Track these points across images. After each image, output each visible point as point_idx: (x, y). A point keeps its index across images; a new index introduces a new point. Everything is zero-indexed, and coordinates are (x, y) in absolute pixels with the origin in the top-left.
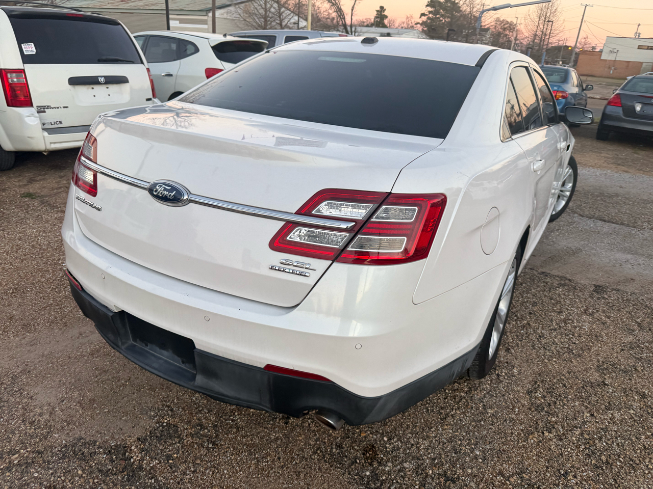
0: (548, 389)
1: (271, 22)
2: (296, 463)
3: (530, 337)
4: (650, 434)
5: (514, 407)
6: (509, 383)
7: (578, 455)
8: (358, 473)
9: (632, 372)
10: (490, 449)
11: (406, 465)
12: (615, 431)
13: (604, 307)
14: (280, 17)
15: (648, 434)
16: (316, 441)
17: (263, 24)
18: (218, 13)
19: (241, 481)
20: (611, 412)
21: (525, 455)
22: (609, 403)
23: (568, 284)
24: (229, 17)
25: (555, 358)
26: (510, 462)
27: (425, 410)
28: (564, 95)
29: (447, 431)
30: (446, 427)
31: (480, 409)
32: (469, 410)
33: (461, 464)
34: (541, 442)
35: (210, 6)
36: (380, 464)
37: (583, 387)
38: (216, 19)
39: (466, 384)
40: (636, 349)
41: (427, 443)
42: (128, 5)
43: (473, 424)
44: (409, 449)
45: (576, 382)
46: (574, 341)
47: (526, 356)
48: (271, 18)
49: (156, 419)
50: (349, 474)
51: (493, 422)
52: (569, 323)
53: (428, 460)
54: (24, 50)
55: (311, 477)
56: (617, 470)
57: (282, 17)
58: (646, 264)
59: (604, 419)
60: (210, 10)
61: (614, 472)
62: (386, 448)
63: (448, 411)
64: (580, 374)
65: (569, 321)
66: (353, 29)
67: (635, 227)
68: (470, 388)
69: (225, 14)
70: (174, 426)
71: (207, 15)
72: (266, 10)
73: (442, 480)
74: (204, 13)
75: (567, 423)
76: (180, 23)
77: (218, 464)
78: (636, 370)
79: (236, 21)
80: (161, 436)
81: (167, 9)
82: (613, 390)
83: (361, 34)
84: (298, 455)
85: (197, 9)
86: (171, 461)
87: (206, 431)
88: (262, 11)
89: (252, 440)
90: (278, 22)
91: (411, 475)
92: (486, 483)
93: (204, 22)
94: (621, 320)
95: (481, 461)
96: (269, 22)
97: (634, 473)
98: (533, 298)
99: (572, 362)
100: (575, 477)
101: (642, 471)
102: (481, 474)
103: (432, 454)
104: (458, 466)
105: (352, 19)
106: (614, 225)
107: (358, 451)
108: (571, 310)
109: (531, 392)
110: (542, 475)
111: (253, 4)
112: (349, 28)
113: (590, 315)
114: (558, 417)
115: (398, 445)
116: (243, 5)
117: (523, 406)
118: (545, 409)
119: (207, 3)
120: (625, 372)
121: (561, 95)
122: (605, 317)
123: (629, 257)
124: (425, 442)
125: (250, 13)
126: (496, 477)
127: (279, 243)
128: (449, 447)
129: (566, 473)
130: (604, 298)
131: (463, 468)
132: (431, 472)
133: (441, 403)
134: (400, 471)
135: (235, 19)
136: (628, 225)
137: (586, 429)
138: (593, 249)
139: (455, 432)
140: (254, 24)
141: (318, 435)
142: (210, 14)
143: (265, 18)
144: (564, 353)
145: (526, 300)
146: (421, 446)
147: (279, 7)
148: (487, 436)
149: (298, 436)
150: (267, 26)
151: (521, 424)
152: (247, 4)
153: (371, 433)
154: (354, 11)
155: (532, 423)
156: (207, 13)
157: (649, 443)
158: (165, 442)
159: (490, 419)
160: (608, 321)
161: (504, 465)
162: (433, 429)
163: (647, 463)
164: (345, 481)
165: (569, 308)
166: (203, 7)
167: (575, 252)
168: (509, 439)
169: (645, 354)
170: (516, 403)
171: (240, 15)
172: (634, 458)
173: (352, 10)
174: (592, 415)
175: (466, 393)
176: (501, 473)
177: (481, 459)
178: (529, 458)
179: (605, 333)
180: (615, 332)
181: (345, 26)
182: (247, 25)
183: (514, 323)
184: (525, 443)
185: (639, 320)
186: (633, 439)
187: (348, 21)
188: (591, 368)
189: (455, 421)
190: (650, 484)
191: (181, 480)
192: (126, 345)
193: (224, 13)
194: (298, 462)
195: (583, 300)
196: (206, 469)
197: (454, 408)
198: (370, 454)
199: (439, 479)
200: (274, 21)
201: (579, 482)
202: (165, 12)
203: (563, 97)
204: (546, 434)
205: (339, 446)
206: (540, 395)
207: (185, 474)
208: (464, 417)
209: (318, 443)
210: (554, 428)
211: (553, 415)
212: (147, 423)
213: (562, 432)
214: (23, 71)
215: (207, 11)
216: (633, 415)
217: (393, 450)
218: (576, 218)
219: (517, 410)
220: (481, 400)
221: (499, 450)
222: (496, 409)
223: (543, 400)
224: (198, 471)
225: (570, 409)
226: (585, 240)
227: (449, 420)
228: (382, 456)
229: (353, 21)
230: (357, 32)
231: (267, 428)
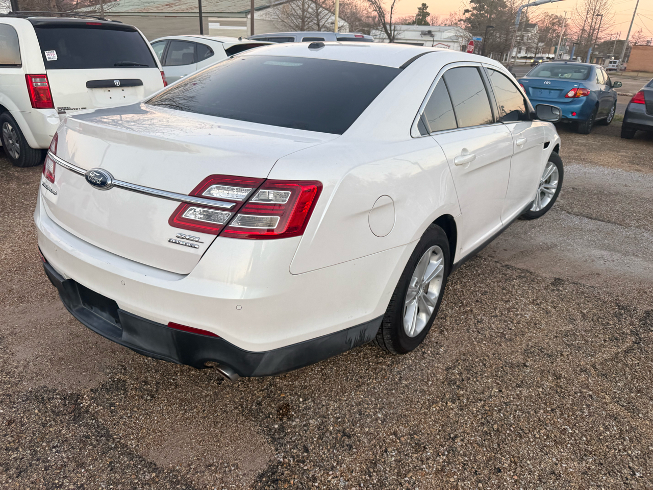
0: (467, 367)
1: (309, 22)
2: (217, 415)
3: (468, 322)
4: (550, 409)
5: (428, 380)
6: (432, 360)
7: (473, 423)
8: (268, 425)
9: (557, 356)
10: (393, 413)
11: (311, 421)
12: (517, 405)
13: (555, 298)
14: (317, 17)
15: (548, 409)
16: (240, 399)
17: (301, 25)
18: (257, 15)
19: (166, 426)
20: (520, 389)
21: (423, 420)
22: (522, 382)
23: (527, 276)
24: (267, 19)
25: (486, 341)
26: (407, 425)
27: (345, 378)
28: (585, 92)
29: (358, 396)
30: (359, 393)
31: (396, 380)
32: (385, 380)
33: (361, 424)
34: (442, 410)
35: (249, 8)
36: (289, 419)
37: (502, 367)
38: (255, 20)
39: (390, 359)
40: (571, 336)
41: (336, 405)
42: (172, 9)
43: (384, 392)
44: (319, 409)
45: (497, 363)
46: (510, 327)
47: (458, 338)
48: (308, 18)
49: (110, 375)
50: (260, 426)
51: (404, 391)
52: (512, 311)
53: (332, 419)
54: (47, 56)
55: (227, 426)
56: (504, 437)
57: (319, 17)
58: (620, 260)
59: (511, 395)
60: (249, 12)
61: (500, 438)
62: (299, 407)
63: (365, 380)
64: (505, 355)
65: (513, 310)
66: (393, 28)
67: (621, 225)
68: (393, 362)
69: (264, 16)
70: (123, 381)
71: (246, 17)
72: (303, 11)
73: (339, 435)
74: (244, 15)
75: (473, 397)
76: (220, 25)
77: (151, 413)
78: (562, 355)
79: (274, 22)
80: (110, 388)
82: (530, 371)
83: (400, 32)
84: (221, 409)
85: (236, 12)
86: (112, 408)
87: (149, 386)
88: (300, 12)
89: (185, 396)
90: (315, 22)
91: (313, 430)
92: (378, 440)
93: (244, 24)
94: (567, 310)
95: (380, 422)
96: (307, 23)
97: (519, 440)
98: (486, 288)
99: (501, 345)
100: (462, 440)
101: (528, 439)
102: (377, 433)
103: (338, 414)
104: (358, 425)
105: (391, 17)
106: (599, 223)
107: (273, 408)
108: (520, 299)
109: (450, 368)
110: (432, 437)
111: (291, 5)
112: (388, 27)
113: (538, 304)
114: (466, 391)
115: (310, 406)
116: (281, 6)
117: (437, 380)
118: (457, 384)
119: (247, 5)
120: (550, 356)
121: (582, 92)
122: (552, 307)
123: (605, 253)
124: (335, 404)
125: (288, 14)
126: (389, 436)
127: (177, 220)
128: (356, 409)
129: (456, 437)
130: (558, 290)
131: (362, 426)
132: (331, 428)
133: (362, 372)
134: (305, 426)
135: (273, 20)
136: (615, 223)
137: (489, 402)
138: (569, 245)
139: (365, 397)
140: (292, 25)
141: (243, 394)
142: (249, 16)
143: (303, 18)
144: (496, 337)
145: (477, 289)
146: (330, 407)
147: (316, 7)
148: (393, 403)
149: (226, 394)
150: (305, 26)
151: (430, 395)
152: (285, 5)
153: (290, 395)
154: (393, 9)
155: (439, 395)
156: (246, 15)
157: (545, 417)
158: (112, 393)
159: (402, 388)
160: (553, 310)
161: (401, 427)
162: (347, 394)
163: (535, 433)
164: (255, 431)
165: (518, 298)
166: (243, 9)
167: (549, 248)
168: (413, 406)
169: (577, 342)
170: (432, 377)
171: (278, 16)
172: (525, 429)
173: (392, 8)
174: (500, 391)
175: (388, 366)
176: (395, 434)
177: (381, 421)
178: (426, 423)
179: (545, 321)
180: (556, 321)
181: (384, 25)
182: (285, 25)
183: (457, 309)
184: (426, 411)
185: (585, 311)
186: (532, 412)
187: (388, 19)
188: (518, 351)
189: (369, 389)
190: (530, 450)
191: (118, 422)
192: (77, 308)
193: (263, 14)
194: (219, 414)
195: (535, 291)
196: (140, 415)
197: (372, 377)
198: (283, 411)
199: (337, 434)
200: (312, 21)
201: (464, 445)
203: (584, 95)
204: (450, 404)
205: (259, 404)
206: (457, 372)
207: (122, 418)
208: (378, 386)
209: (242, 400)
210: (459, 399)
211: (462, 389)
212: (102, 378)
213: (465, 404)
214: (45, 76)
215: (247, 13)
216: (540, 393)
217: (305, 409)
218: (563, 215)
219: (430, 383)
220: (399, 373)
221: (401, 415)
222: (410, 381)
223: (458, 376)
224: (133, 416)
225: (481, 385)
226: (564, 236)
227: (365, 388)
228: (293, 413)
229: (392, 19)
230: (397, 30)
231: (201, 387)
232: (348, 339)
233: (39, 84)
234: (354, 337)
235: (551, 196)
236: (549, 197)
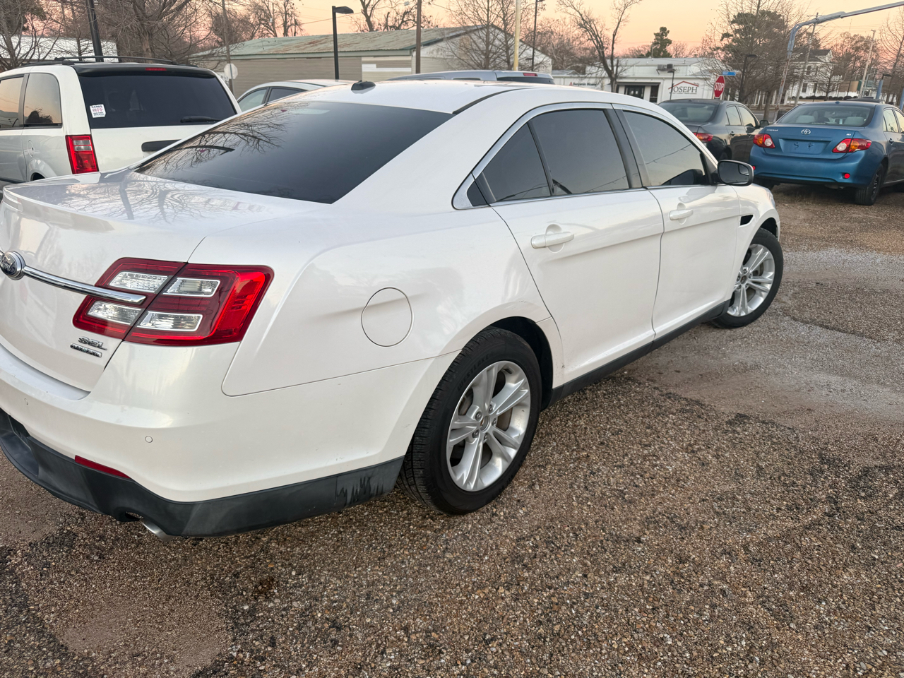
0: (549, 537)
1: (495, 59)
2: (176, 587)
3: (576, 473)
4: (651, 607)
5: (485, 554)
6: (501, 525)
7: (526, 621)
8: (236, 606)
9: (693, 528)
10: (415, 599)
11: (295, 604)
12: (602, 598)
13: (723, 444)
14: (507, 52)
15: (648, 607)
16: (215, 567)
17: (483, 63)
18: (425, 52)
19: (103, 597)
20: (617, 575)
21: (454, 611)
22: (624, 564)
23: (694, 410)
24: (438, 56)
25: (592, 501)
26: (428, 617)
27: (366, 547)
28: (864, 144)
29: (375, 572)
30: (377, 568)
31: (439, 551)
32: (422, 552)
33: (364, 611)
34: (487, 599)
35: (414, 43)
36: (267, 599)
37: (602, 541)
38: (421, 59)
39: (442, 521)
40: (727, 501)
41: (339, 583)
43: (415, 568)
44: (313, 587)
45: (597, 534)
46: (637, 484)
47: (553, 495)
48: (495, 53)
49: (61, 525)
50: (226, 606)
51: (443, 569)
52: (649, 460)
53: (326, 602)
54: (92, 112)
55: (181, 602)
56: (564, 644)
57: (510, 51)
58: (854, 391)
59: (600, 582)
60: (415, 48)
61: (557, 646)
62: (287, 583)
63: (395, 549)
64: (613, 524)
65: (651, 458)
66: (615, 62)
67: (871, 338)
68: (443, 527)
69: (435, 53)
70: (74, 534)
71: (411, 55)
72: (488, 43)
73: (326, 626)
74: (408, 52)
75: (542, 582)
76: (377, 67)
77: (91, 578)
78: (702, 528)
79: (448, 60)
80: (53, 542)
81: (336, 52)
82: (643, 548)
83: (626, 68)
84: (184, 579)
85: (398, 48)
86: (45, 569)
87: (103, 543)
88: (482, 46)
89: (144, 558)
90: (504, 58)
91: (293, 616)
92: (378, 635)
93: (407, 64)
94: (736, 462)
95: (391, 611)
96: (492, 60)
97: (585, 650)
98: (622, 425)
99: (613, 509)
100: (500, 645)
101: (599, 650)
102: (381, 626)
103: (337, 596)
104: (358, 613)
105: (613, 48)
106: (839, 334)
107: (252, 583)
108: (668, 443)
109: (524, 538)
110: (458, 637)
111: (470, 37)
112: (608, 62)
113: (693, 451)
114: (534, 572)
115: (303, 582)
116: (458, 39)
117: (498, 555)
118: (525, 561)
119: (413, 40)
120: (683, 528)
121: (858, 144)
122: (713, 457)
123: (834, 379)
124: (338, 582)
125: (467, 49)
126: (396, 631)
128: (364, 591)
129: (493, 639)
130: (734, 432)
131: (363, 615)
132: (319, 615)
133: (394, 539)
134: (284, 609)
135: (446, 57)
136: (862, 335)
137: (563, 592)
138: (780, 366)
139: (385, 575)
140: (472, 63)
141: (220, 561)
142: (414, 54)
143: (487, 54)
144: (610, 497)
145: (608, 427)
146: (330, 586)
147: (506, 38)
148: (422, 584)
149: (198, 559)
150: (489, 64)
151: (479, 576)
152: (463, 36)
153: (282, 566)
154: (616, 37)
155: (493, 576)
156: (411, 53)
157: (638, 618)
158: (52, 549)
159: (442, 564)
160: (715, 461)
161: (418, 620)
162: (360, 569)
163: (613, 642)
164: (216, 612)
165: (666, 442)
166: (407, 44)
167: (745, 369)
168: (448, 590)
169: (734, 509)
170: (492, 549)
171: (453, 52)
172: (600, 634)
173: (614, 36)
174: (585, 576)
175: (435, 532)
176: (406, 629)
177: (393, 609)
178: (456, 616)
179: (695, 477)
180: (713, 477)
181: (603, 59)
182: (462, 64)
183: (568, 454)
184: (465, 598)
185: (763, 465)
186: (621, 610)
187: (607, 52)
188: (635, 519)
189: (395, 562)
190: (595, 667)
191: (44, 588)
193: (433, 50)
194: (177, 586)
195: (697, 432)
196: (75, 582)
197: (405, 547)
198: (263, 587)
199: (323, 623)
200: (498, 57)
201: (500, 651)
202: (333, 55)
203: (862, 148)
204: (501, 590)
205: (236, 575)
206: (531, 544)
207: (52, 583)
208: (409, 560)
209: (215, 569)
210: (518, 585)
211: (529, 569)
212: (51, 529)
213: (524, 591)
214: (89, 137)
215: (411, 49)
216: (646, 582)
217: (294, 586)
218: (786, 322)
219: (486, 558)
220: (446, 542)
221: (425, 602)
222: (458, 554)
223: (530, 551)
224: (66, 582)
225: (559, 565)
226: (777, 353)
227: (389, 562)
228: (276, 591)
229: (615, 51)
230: (621, 66)
231: (170, 547)
232: (339, 489)
233: (82, 147)
234: (351, 487)
235: (765, 295)
236: (761, 296)
